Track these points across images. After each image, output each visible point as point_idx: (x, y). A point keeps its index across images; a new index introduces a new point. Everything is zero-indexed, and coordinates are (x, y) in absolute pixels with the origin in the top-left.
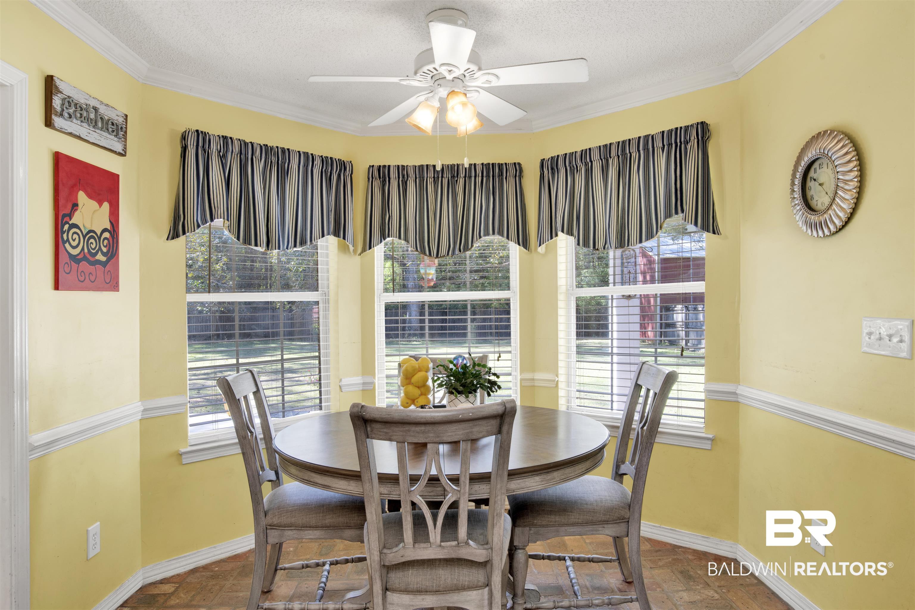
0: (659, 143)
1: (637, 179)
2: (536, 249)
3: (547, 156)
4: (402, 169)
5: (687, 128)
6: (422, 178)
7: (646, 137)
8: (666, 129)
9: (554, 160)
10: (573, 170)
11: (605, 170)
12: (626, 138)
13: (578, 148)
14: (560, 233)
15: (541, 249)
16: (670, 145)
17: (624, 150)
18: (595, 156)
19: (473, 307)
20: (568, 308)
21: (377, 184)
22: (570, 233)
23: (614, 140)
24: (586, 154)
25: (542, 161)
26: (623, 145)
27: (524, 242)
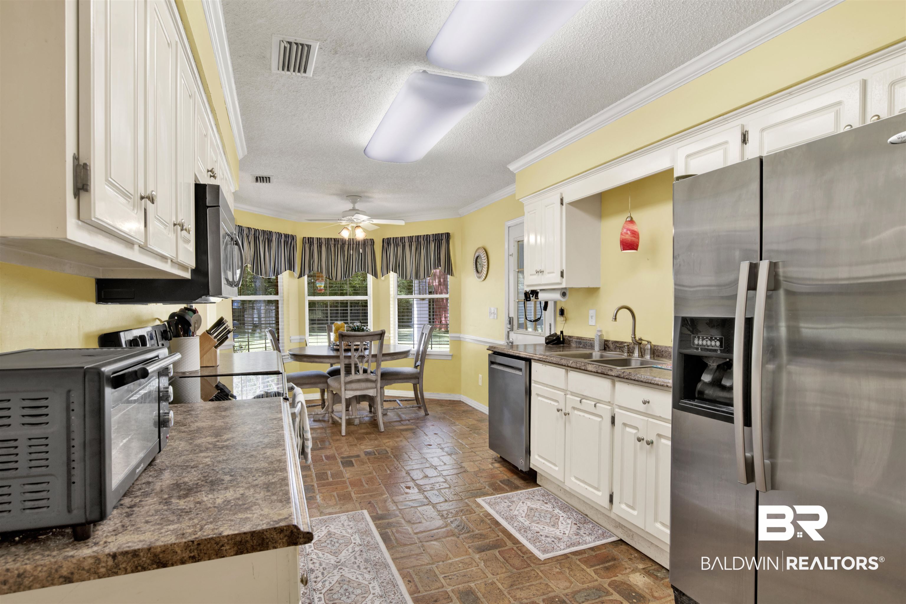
0: (431, 239)
1: (423, 252)
2: (380, 278)
3: (386, 237)
4: (319, 239)
5: (442, 234)
6: (328, 244)
7: (427, 235)
8: (434, 233)
9: (389, 239)
10: (397, 245)
11: (410, 246)
12: (419, 234)
13: (399, 235)
14: (391, 272)
15: (383, 278)
16: (436, 240)
17: (418, 240)
18: (407, 240)
19: (351, 303)
20: (395, 303)
21: (307, 246)
22: (396, 272)
23: (414, 235)
24: (402, 239)
25: (383, 239)
26: (418, 237)
27: (375, 275)
